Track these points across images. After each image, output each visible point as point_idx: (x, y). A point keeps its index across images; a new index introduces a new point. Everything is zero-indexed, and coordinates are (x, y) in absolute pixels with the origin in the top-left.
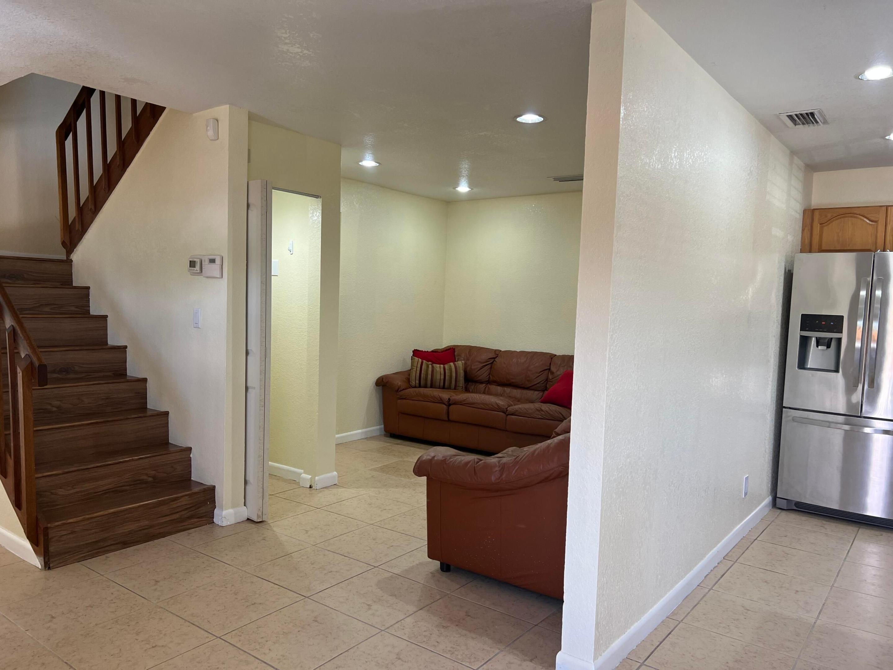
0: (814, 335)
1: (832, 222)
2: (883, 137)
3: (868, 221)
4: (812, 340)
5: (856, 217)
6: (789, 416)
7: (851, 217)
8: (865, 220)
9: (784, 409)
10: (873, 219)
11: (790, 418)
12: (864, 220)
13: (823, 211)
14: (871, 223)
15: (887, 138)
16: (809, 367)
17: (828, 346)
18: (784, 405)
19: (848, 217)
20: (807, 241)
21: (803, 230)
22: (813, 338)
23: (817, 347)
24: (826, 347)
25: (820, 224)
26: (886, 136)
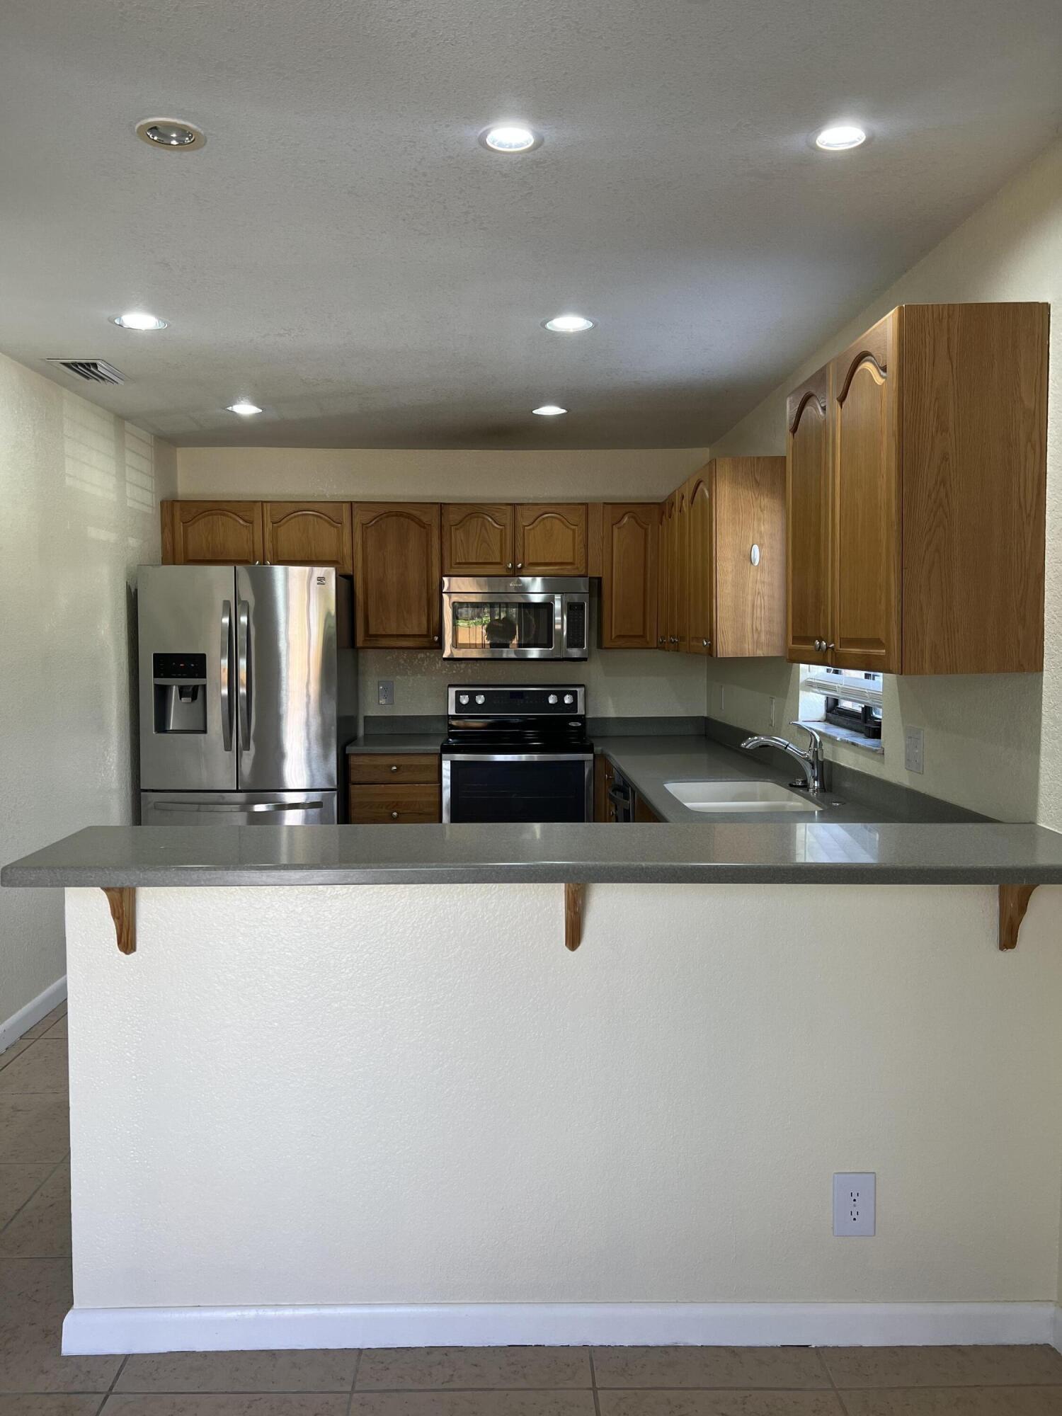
0: (174, 685)
1: (198, 520)
2: (224, 408)
3: (241, 522)
4: (172, 689)
5: (227, 516)
6: (149, 803)
7: (221, 514)
8: (238, 519)
9: (142, 793)
10: (246, 518)
11: (151, 805)
12: (237, 521)
13: (187, 504)
14: (245, 524)
15: (230, 408)
16: (171, 728)
17: (194, 698)
18: (142, 788)
19: (216, 514)
20: (169, 547)
21: (163, 532)
22: (174, 687)
23: (181, 699)
24: (190, 699)
25: (183, 523)
26: (229, 406)
